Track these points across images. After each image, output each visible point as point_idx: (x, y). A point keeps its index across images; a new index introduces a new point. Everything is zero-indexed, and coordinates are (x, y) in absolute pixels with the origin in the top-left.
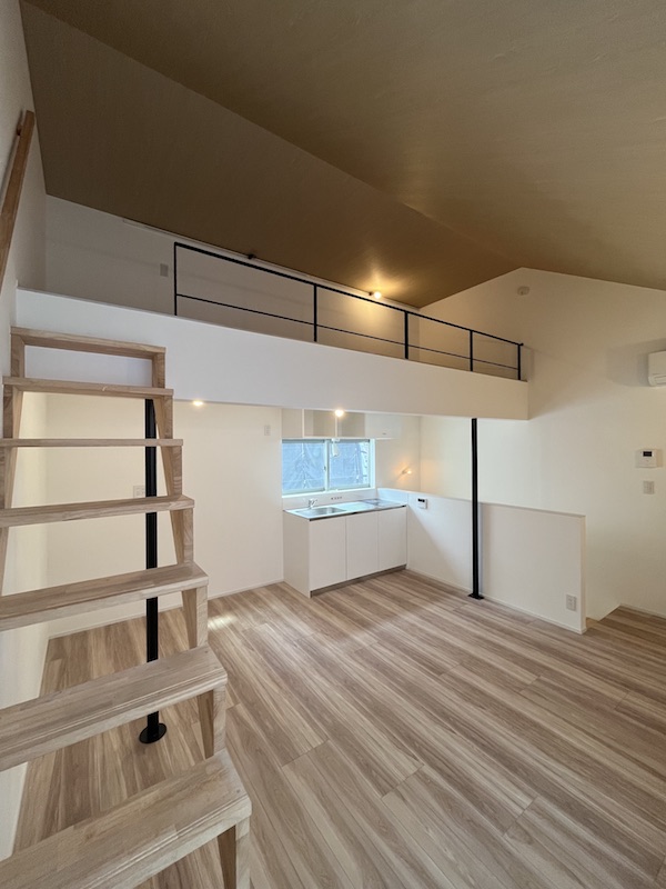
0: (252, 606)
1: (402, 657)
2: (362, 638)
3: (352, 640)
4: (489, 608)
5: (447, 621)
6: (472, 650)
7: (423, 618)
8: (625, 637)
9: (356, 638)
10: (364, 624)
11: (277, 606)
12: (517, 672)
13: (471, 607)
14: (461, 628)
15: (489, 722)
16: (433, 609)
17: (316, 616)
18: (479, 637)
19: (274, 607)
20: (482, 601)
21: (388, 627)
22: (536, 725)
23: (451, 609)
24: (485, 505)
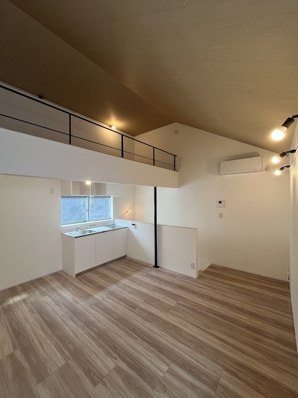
0: (40, 287)
1: (118, 302)
2: (99, 296)
3: (94, 298)
4: (161, 271)
5: (142, 281)
6: (151, 294)
7: (131, 281)
8: (213, 277)
9: (96, 296)
10: (101, 288)
11: (55, 284)
12: (169, 301)
13: (154, 272)
14: (147, 283)
15: (154, 329)
16: (137, 275)
17: (77, 287)
18: (155, 287)
19: (53, 286)
20: (159, 268)
21: (113, 288)
22: (174, 326)
23: (144, 274)
24: (160, 225)
